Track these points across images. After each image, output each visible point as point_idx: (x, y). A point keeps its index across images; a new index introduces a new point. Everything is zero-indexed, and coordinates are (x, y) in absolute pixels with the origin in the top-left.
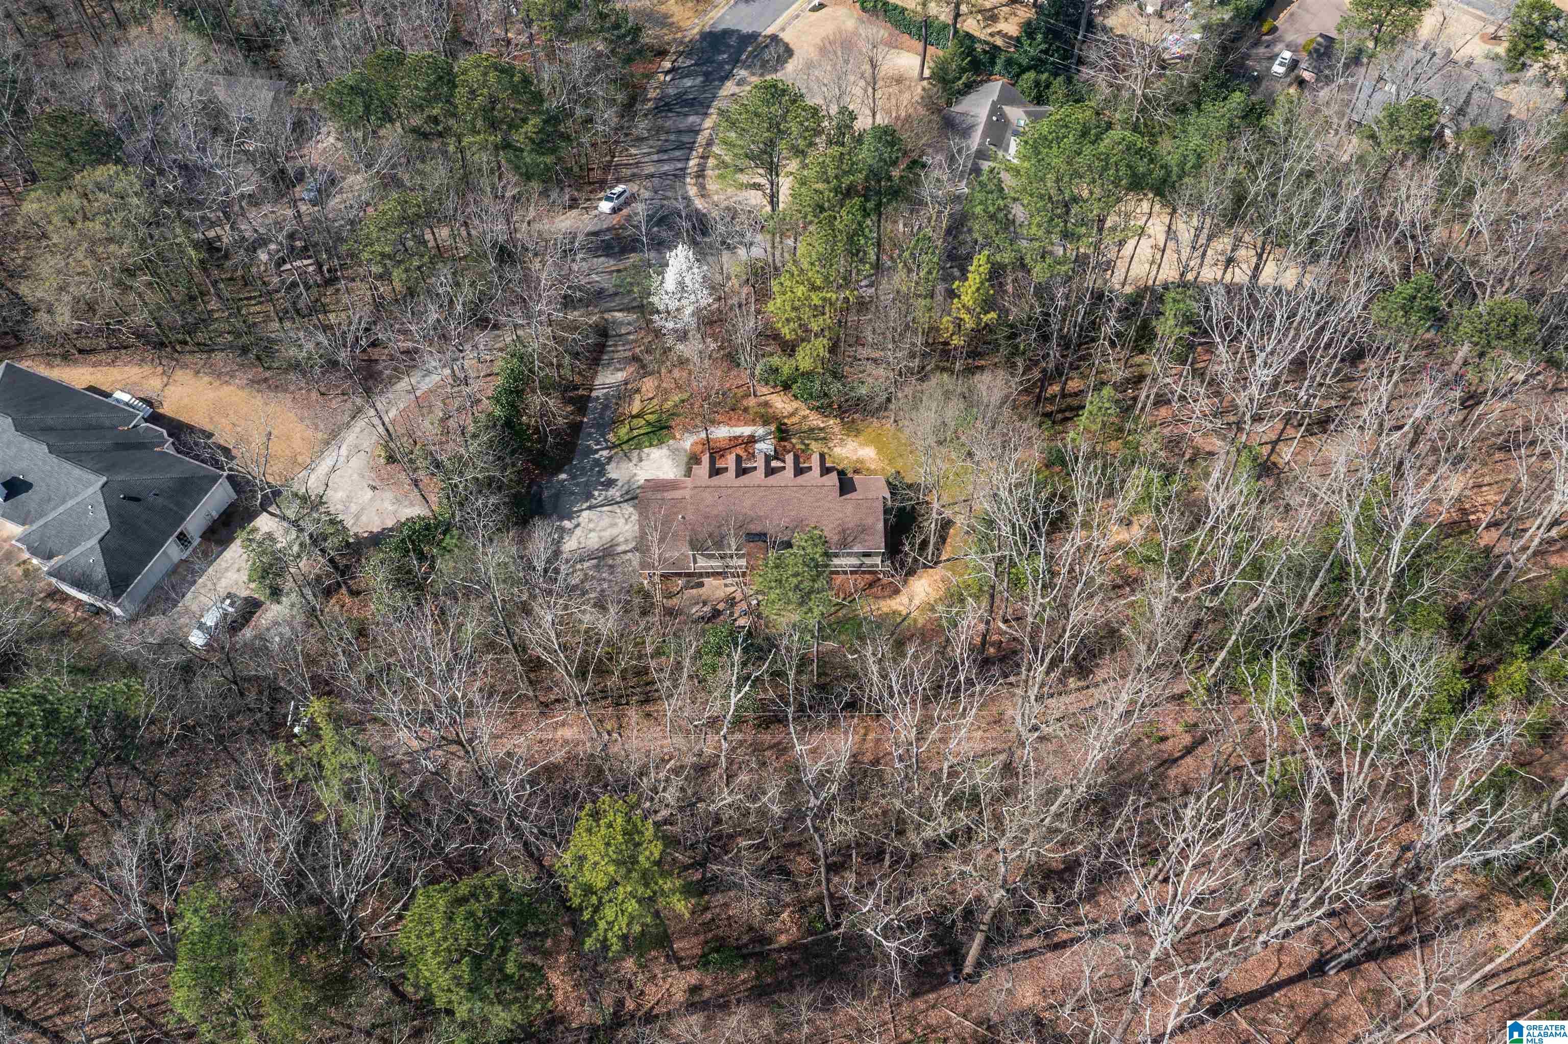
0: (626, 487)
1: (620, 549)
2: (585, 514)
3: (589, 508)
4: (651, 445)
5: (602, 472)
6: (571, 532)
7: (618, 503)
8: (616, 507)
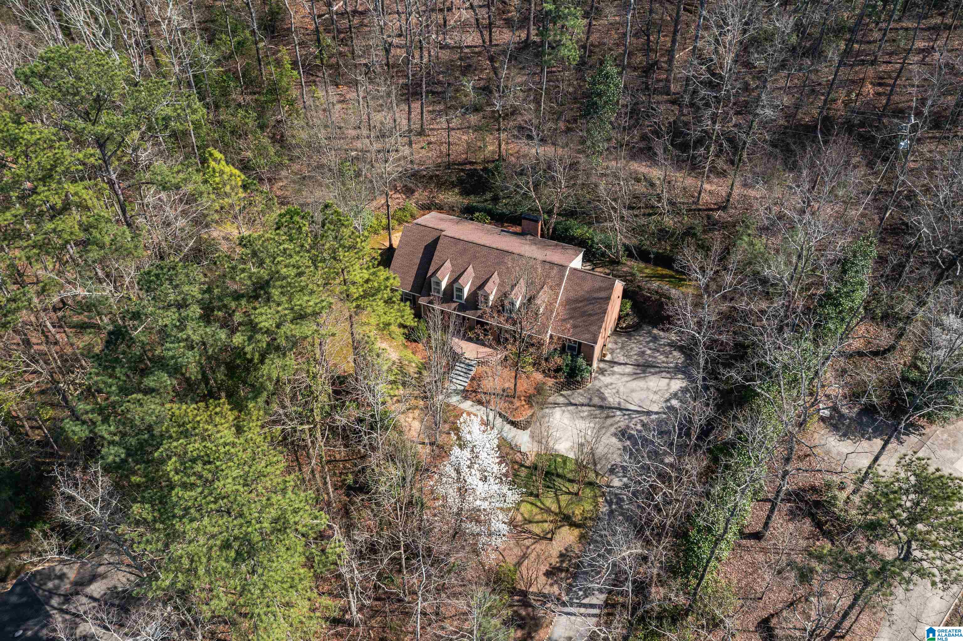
0: (609, 421)
1: (629, 369)
2: (655, 408)
3: (649, 413)
4: (565, 460)
6: (675, 395)
7: (620, 409)
8: (624, 405)
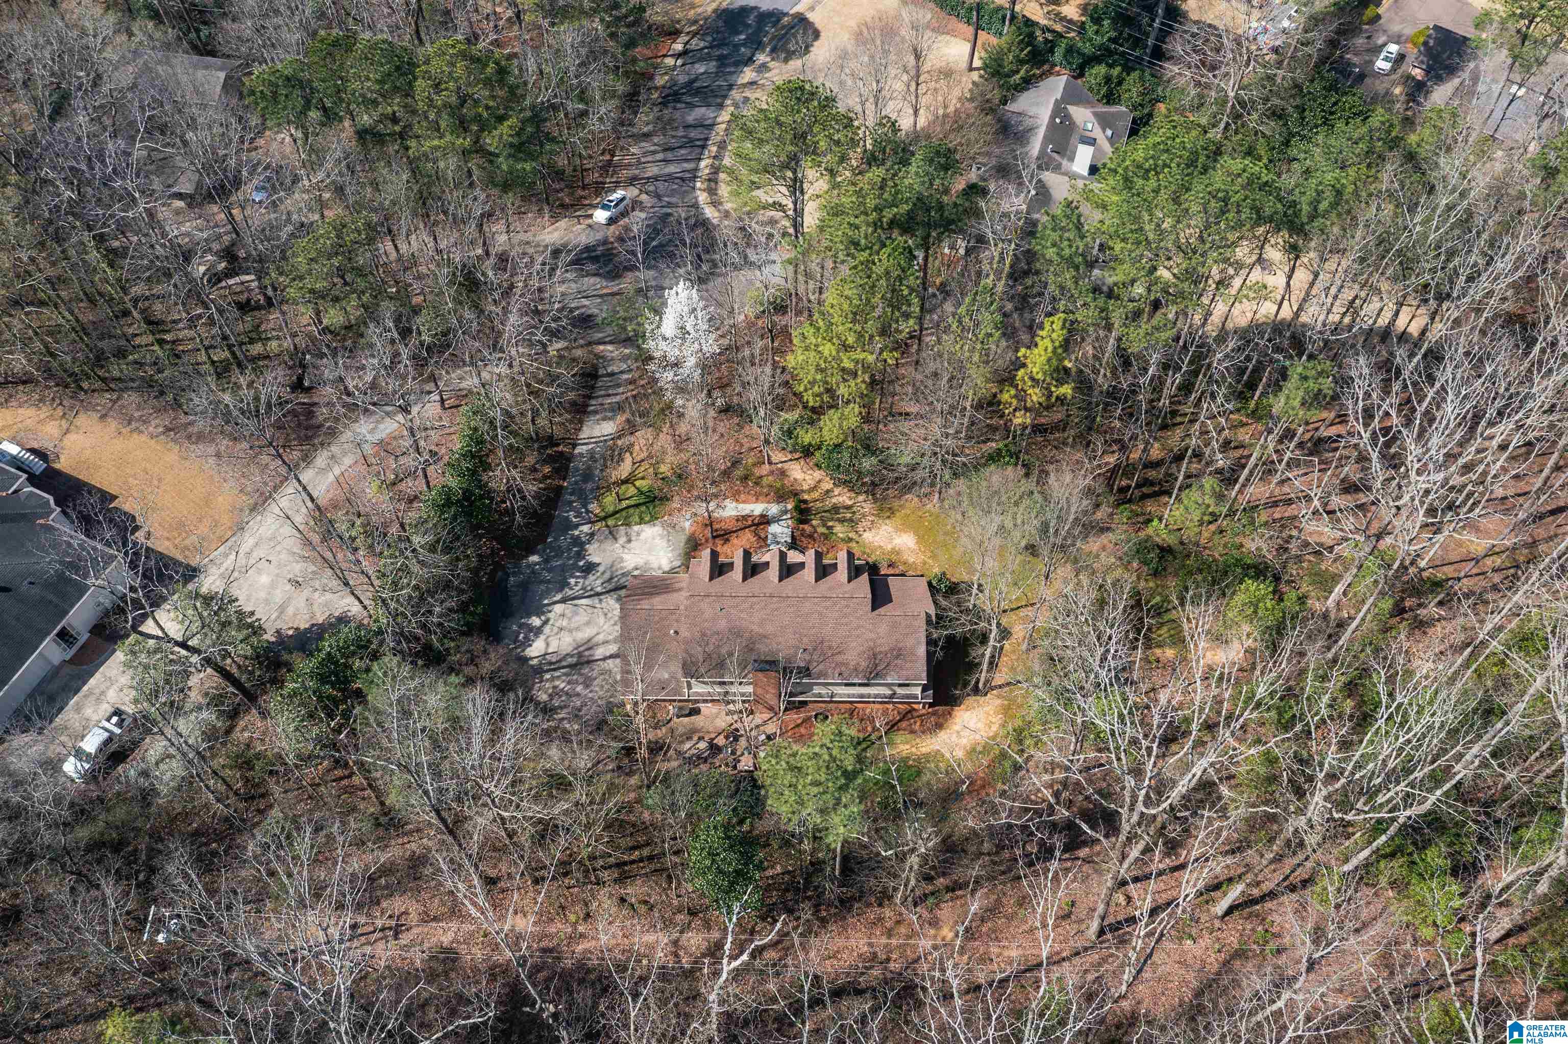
0: (607, 576)
1: (599, 653)
2: (558, 608)
3: (563, 601)
4: (641, 521)
5: (580, 555)
6: (538, 631)
7: (598, 594)
8: (596, 600)
